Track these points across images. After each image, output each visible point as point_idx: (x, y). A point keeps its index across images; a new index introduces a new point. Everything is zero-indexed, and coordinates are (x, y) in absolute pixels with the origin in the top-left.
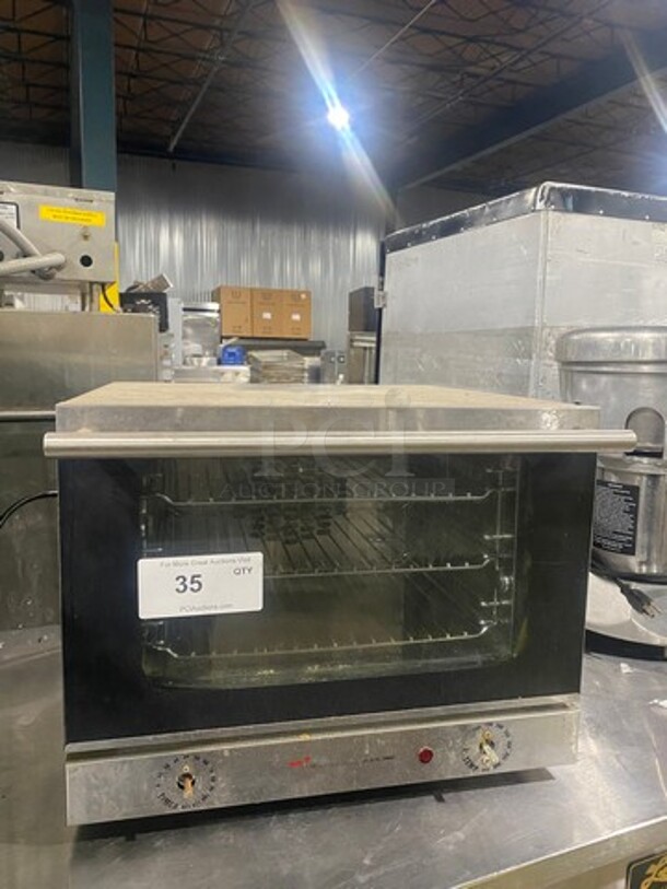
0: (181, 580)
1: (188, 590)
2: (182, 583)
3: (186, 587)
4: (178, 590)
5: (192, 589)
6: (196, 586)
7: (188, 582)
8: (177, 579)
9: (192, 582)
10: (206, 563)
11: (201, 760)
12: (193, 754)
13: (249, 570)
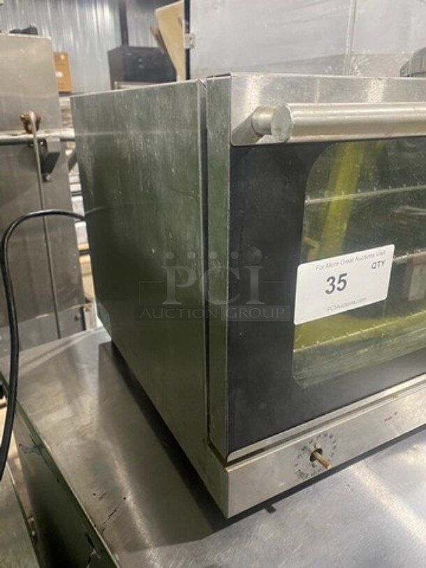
0: (331, 281)
1: (336, 289)
2: (331, 284)
3: (334, 286)
4: (327, 292)
5: (339, 289)
6: (342, 285)
7: (336, 283)
8: (328, 280)
9: (339, 282)
10: (352, 261)
11: (328, 436)
12: (322, 433)
13: (383, 263)
